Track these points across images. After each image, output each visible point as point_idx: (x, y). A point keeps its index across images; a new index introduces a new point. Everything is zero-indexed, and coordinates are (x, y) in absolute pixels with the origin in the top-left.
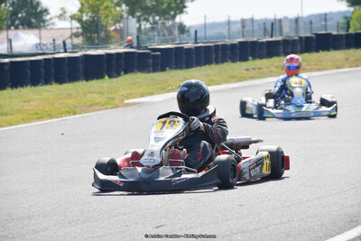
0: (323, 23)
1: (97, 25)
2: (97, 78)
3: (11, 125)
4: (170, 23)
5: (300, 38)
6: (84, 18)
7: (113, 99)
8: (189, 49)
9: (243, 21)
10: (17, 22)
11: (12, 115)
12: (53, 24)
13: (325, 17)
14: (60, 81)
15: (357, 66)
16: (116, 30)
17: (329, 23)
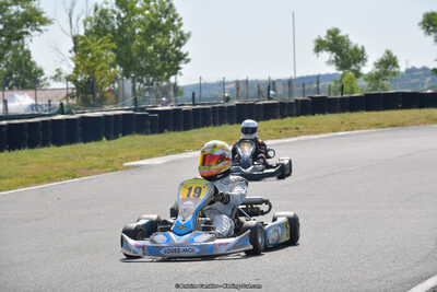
0: (315, 85)
1: (93, 86)
2: (95, 140)
3: (10, 189)
4: (165, 84)
5: (297, 101)
6: (79, 80)
7: (112, 162)
8: (187, 111)
9: (237, 83)
10: (11, 83)
11: (11, 178)
12: (48, 84)
13: (318, 78)
14: (58, 143)
15: (353, 130)
16: (110, 90)
17: (321, 84)
